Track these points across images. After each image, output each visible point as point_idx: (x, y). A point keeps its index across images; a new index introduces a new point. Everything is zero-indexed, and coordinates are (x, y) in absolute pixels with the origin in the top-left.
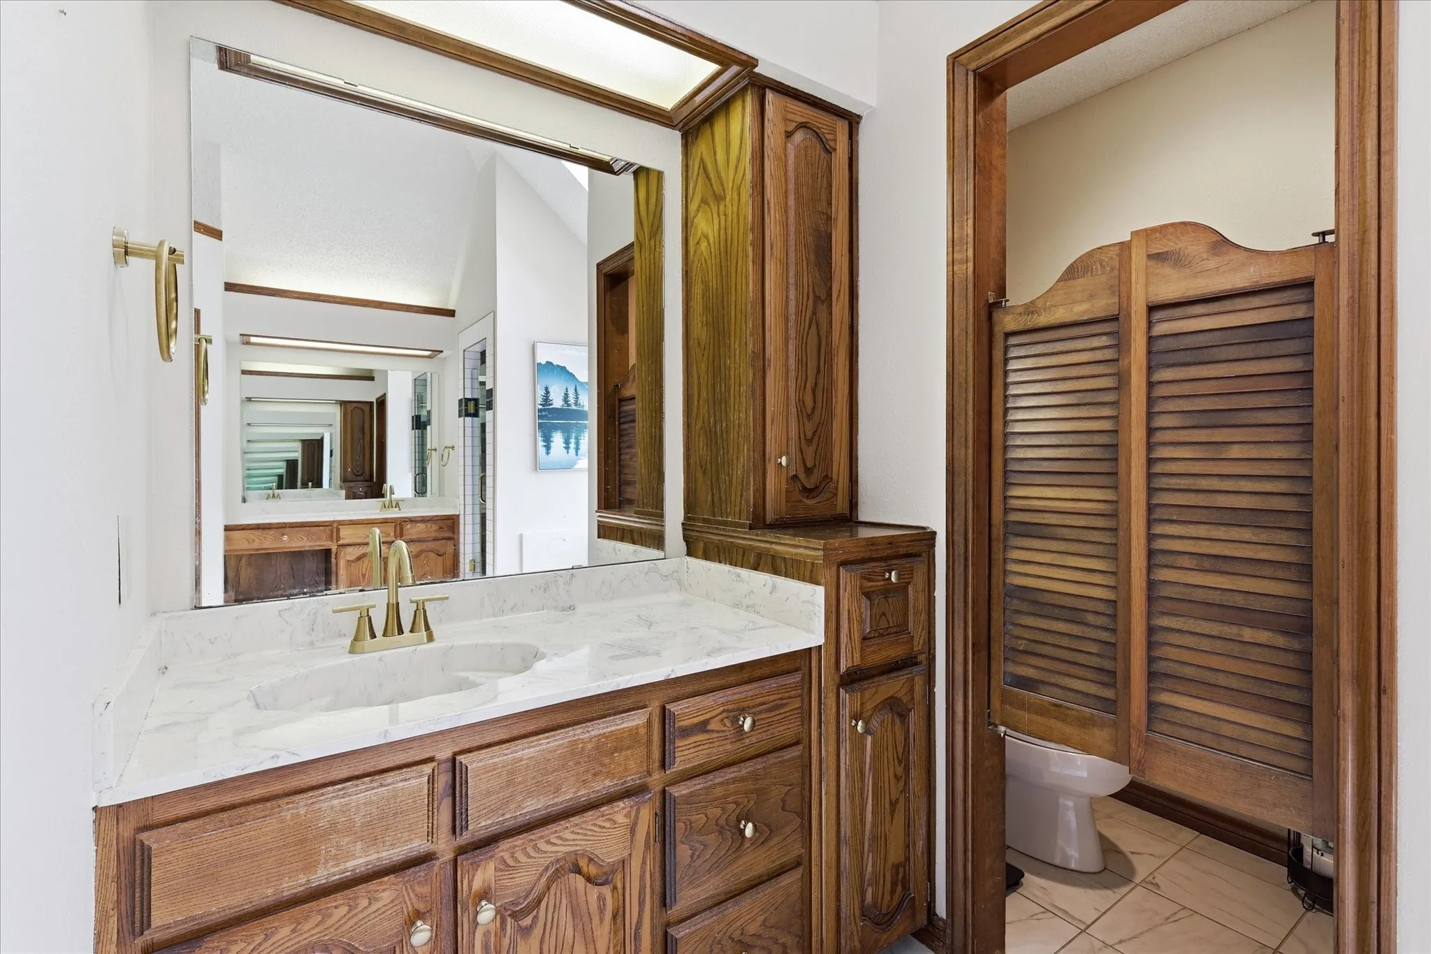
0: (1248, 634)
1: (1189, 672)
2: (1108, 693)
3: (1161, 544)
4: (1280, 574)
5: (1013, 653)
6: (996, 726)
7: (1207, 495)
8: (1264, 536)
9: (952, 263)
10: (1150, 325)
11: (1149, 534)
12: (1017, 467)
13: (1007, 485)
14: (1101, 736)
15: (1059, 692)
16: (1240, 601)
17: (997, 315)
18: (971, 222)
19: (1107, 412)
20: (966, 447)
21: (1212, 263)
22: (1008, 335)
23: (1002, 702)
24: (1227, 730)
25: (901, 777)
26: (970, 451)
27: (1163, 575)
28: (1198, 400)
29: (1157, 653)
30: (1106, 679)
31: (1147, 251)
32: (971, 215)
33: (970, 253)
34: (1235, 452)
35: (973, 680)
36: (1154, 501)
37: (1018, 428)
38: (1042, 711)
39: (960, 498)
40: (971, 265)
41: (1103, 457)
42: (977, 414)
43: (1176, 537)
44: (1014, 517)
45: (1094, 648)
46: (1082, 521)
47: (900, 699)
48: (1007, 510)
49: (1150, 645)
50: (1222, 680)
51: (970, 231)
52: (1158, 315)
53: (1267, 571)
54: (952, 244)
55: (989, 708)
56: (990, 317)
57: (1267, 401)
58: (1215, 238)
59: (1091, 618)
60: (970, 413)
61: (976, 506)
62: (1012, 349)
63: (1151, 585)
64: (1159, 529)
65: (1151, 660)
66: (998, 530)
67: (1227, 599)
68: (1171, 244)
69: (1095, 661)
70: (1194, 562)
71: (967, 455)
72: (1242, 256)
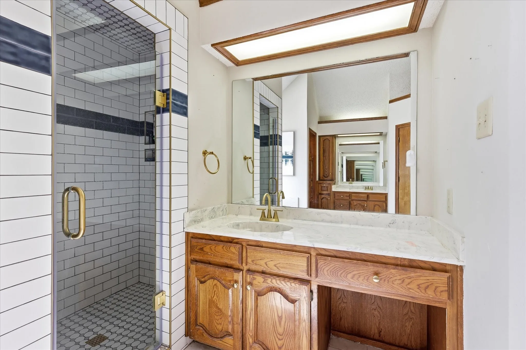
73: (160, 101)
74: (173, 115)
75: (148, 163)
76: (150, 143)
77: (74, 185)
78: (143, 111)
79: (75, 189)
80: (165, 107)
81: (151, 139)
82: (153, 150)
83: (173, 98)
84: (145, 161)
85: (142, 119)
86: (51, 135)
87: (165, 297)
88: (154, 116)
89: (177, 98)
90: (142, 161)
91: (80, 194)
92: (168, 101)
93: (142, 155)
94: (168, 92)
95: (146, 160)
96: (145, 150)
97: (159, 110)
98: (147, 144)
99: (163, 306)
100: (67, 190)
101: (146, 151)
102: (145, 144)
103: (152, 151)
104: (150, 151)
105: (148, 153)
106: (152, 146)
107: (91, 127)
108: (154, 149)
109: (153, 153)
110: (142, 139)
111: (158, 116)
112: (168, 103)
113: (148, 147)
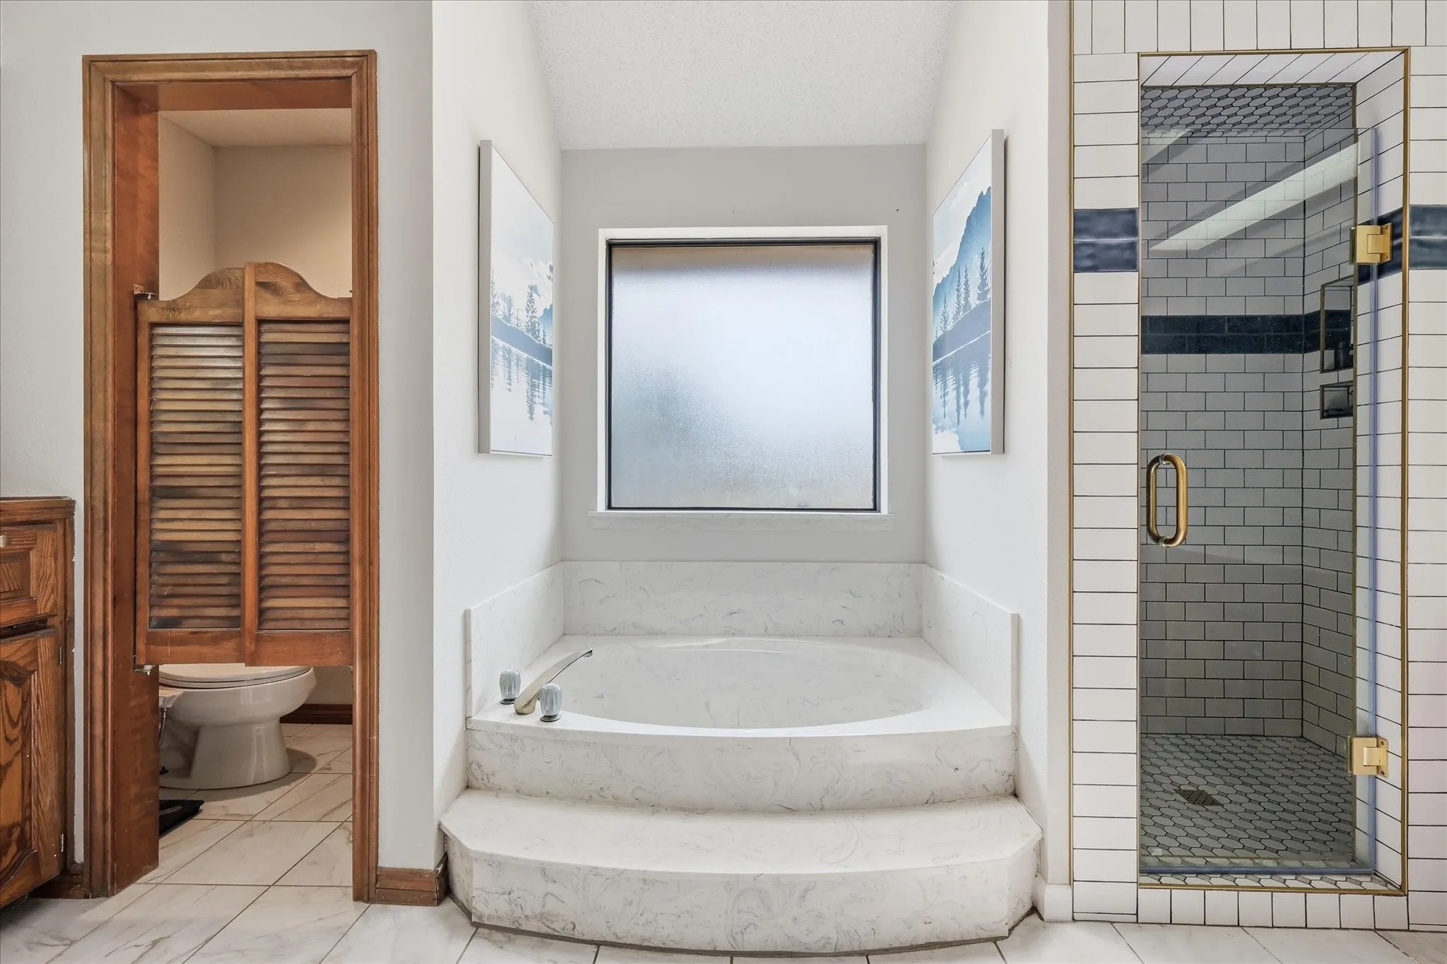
0: (319, 547)
1: (284, 581)
2: (235, 613)
3: (267, 493)
4: (335, 505)
5: (158, 600)
6: (142, 667)
7: (295, 456)
8: (327, 481)
9: (89, 249)
10: (259, 333)
11: (260, 486)
12: (162, 439)
13: (153, 453)
14: (229, 646)
15: (197, 622)
16: (314, 525)
17: (143, 306)
18: (109, 217)
19: (235, 396)
20: (105, 420)
21: (296, 297)
22: (154, 325)
23: (147, 644)
24: (307, 614)
25: (16, 739)
26: (110, 425)
27: (269, 514)
28: (290, 390)
29: (266, 572)
30: (234, 601)
31: (256, 279)
32: (109, 211)
33: (109, 245)
34: (311, 426)
35: (114, 630)
36: (263, 462)
37: (165, 406)
38: (181, 641)
39: (98, 467)
40: (109, 256)
41: (233, 431)
42: (118, 390)
43: (278, 487)
44: (158, 483)
45: (224, 580)
46: (216, 482)
47: (14, 663)
48: (152, 477)
49: (261, 567)
50: (304, 581)
51: (109, 225)
52: (265, 327)
53: (329, 504)
54: (89, 232)
55: (135, 654)
56: (135, 308)
57: (328, 393)
58: (298, 280)
59: (224, 557)
60: (110, 389)
61: (118, 475)
62: (158, 338)
63: (261, 523)
64: (266, 482)
65: (261, 578)
66: (144, 494)
67: (307, 526)
68: (271, 278)
69: (224, 590)
70: (288, 502)
71: (106, 429)
72: (312, 296)
73: (1370, 246)
74: (1414, 275)
75: (1332, 422)
76: (1337, 367)
77: (1168, 453)
78: (1314, 284)
79: (1168, 458)
80: (1389, 259)
81: (1341, 356)
82: (1348, 384)
83: (1417, 228)
84: (1323, 417)
85: (1312, 305)
86: (1137, 368)
87: (1387, 756)
88: (1352, 290)
89: (1427, 227)
90: (1314, 419)
91: (1179, 467)
92: (1396, 242)
93: (1313, 401)
94: (1397, 219)
95: (1326, 414)
96: (1323, 387)
97: (1364, 274)
98: (1328, 371)
99: (1379, 776)
100: (1156, 460)
101: (1325, 389)
102: (1323, 370)
103: (1346, 389)
104: (1341, 389)
105: (1330, 395)
106: (1345, 375)
107: (1181, 350)
108: (1352, 381)
109: (1348, 393)
110: (1313, 358)
111: (1364, 290)
112: (1396, 249)
113: (1331, 378)
